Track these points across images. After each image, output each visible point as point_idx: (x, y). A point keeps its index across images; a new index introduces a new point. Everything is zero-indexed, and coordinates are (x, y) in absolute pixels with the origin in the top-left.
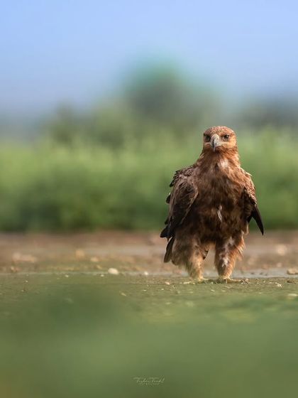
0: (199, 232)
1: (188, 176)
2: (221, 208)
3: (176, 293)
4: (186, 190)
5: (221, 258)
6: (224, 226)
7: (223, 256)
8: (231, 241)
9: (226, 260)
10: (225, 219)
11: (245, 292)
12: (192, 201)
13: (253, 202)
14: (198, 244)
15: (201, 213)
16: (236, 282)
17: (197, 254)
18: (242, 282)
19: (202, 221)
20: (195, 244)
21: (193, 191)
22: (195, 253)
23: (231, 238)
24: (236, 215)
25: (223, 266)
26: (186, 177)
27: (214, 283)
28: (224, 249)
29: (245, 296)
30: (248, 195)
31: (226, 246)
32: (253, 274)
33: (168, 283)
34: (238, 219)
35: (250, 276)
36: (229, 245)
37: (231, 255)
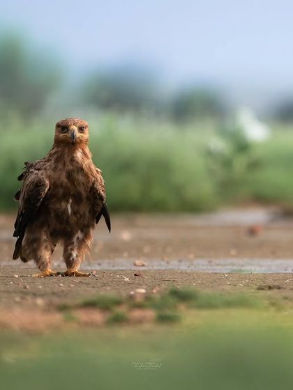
0: (49, 226)
1: (39, 170)
2: (71, 201)
3: (25, 288)
4: (37, 184)
5: (69, 251)
6: (73, 219)
7: (72, 249)
8: (80, 235)
9: (74, 254)
10: (74, 213)
11: (93, 287)
12: (43, 195)
13: (102, 198)
14: (47, 238)
15: (51, 206)
16: (84, 276)
17: (46, 247)
18: (90, 275)
19: (52, 215)
20: (44, 237)
21: (44, 185)
22: (44, 246)
23: (79, 232)
24: (85, 209)
25: (71, 259)
26: (36, 172)
27: (63, 276)
28: (73, 243)
29: (94, 291)
30: (97, 191)
31: (75, 239)
32: (99, 264)
33: (17, 276)
34: (87, 214)
35: (97, 268)
36: (78, 238)
37: (79, 248)
